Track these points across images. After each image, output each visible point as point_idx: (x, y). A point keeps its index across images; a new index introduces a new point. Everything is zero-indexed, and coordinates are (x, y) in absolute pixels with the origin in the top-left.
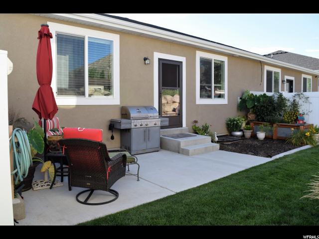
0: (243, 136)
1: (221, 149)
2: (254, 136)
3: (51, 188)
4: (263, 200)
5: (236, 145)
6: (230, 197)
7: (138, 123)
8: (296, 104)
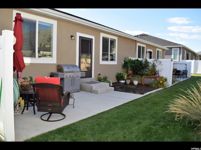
0: (126, 83)
1: (115, 90)
2: (132, 83)
3: (22, 114)
4: (144, 115)
5: (122, 88)
6: (127, 114)
7: (68, 75)
8: (154, 65)
